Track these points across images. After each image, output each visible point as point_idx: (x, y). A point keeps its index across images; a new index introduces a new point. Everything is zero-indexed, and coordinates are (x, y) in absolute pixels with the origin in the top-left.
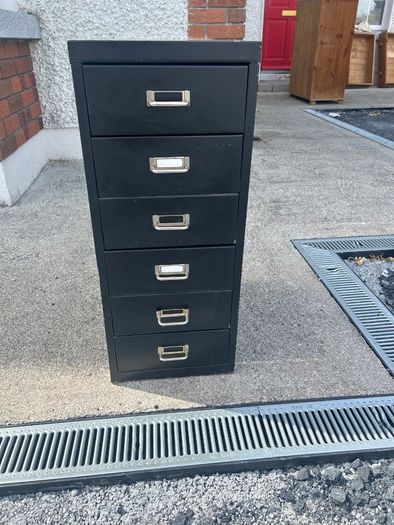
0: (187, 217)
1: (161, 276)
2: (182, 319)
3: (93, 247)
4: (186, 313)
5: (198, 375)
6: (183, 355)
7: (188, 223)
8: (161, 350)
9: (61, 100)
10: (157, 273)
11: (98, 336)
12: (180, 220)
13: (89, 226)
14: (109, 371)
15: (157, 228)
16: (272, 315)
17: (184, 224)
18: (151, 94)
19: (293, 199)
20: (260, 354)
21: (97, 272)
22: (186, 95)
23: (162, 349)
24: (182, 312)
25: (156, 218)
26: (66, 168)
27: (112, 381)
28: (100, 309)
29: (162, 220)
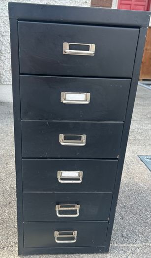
0: (84, 137)
1: (62, 179)
2: (75, 212)
3: (14, 153)
4: (77, 208)
5: (82, 253)
6: (73, 239)
7: (84, 141)
8: (56, 234)
9: (3, 69)
10: (59, 177)
11: (12, 217)
12: (80, 138)
13: (13, 140)
14: (17, 245)
15: (62, 143)
16: (132, 208)
17: (82, 142)
18: (66, 45)
19: (136, 130)
20: (127, 239)
21: (15, 170)
22: (93, 47)
23: (58, 233)
24: (74, 207)
25: (62, 137)
26: (3, 107)
27: (19, 255)
28: (14, 196)
29: (66, 138)
